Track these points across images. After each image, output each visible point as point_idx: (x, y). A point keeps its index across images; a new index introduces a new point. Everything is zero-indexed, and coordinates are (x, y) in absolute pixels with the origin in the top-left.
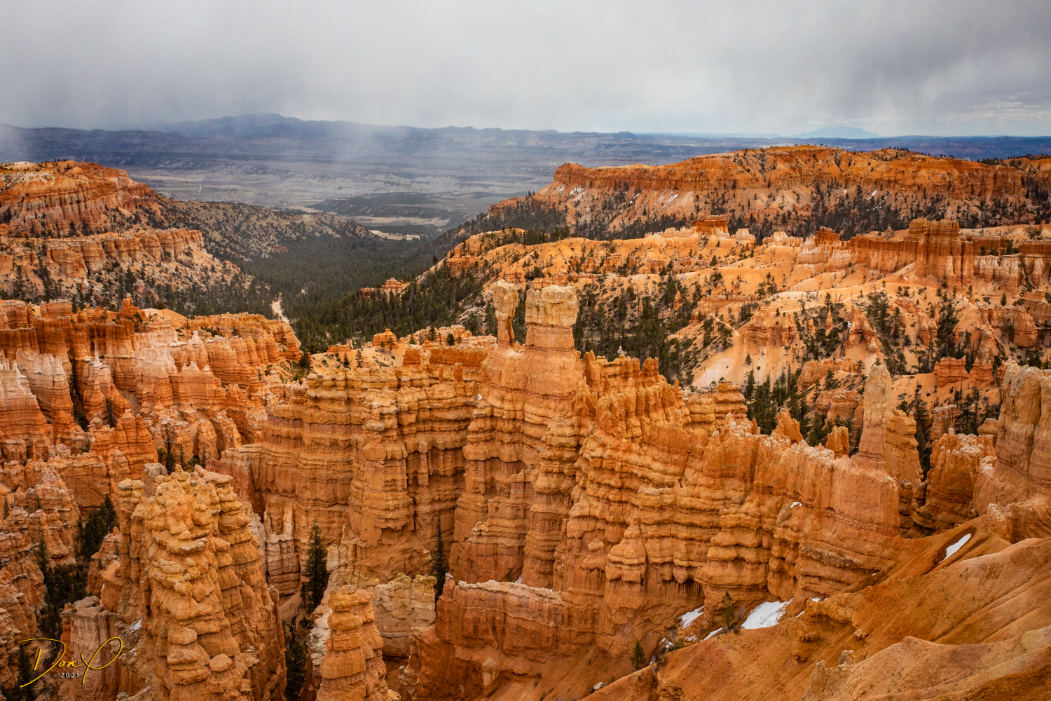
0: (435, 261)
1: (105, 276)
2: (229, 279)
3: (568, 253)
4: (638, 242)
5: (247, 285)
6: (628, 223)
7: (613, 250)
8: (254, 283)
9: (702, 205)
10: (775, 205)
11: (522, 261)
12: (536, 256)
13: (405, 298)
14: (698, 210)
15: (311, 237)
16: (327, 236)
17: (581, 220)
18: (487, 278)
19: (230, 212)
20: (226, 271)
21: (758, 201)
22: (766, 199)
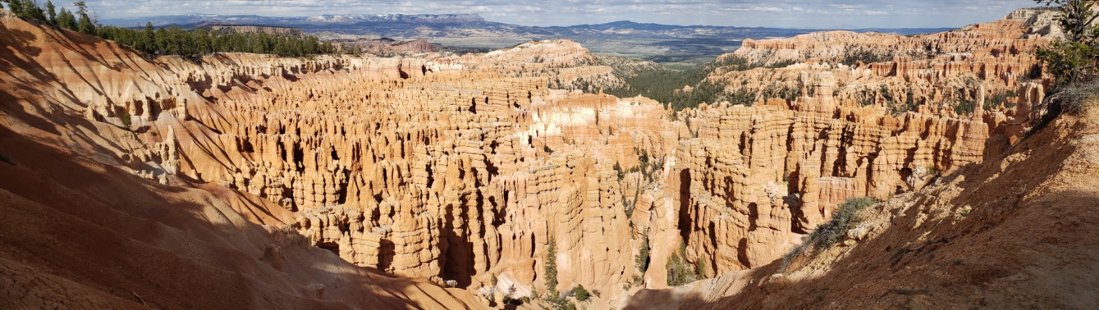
0: (703, 78)
1: (578, 83)
2: (622, 86)
3: (757, 74)
4: (785, 69)
5: (628, 88)
6: (773, 63)
7: (775, 72)
8: (631, 87)
9: (801, 55)
10: (830, 54)
11: (739, 77)
12: (744, 75)
13: (693, 93)
14: (800, 57)
15: (646, 70)
16: (652, 70)
17: (754, 62)
18: (725, 85)
19: (616, 60)
20: (620, 83)
21: (823, 53)
22: (826, 52)
